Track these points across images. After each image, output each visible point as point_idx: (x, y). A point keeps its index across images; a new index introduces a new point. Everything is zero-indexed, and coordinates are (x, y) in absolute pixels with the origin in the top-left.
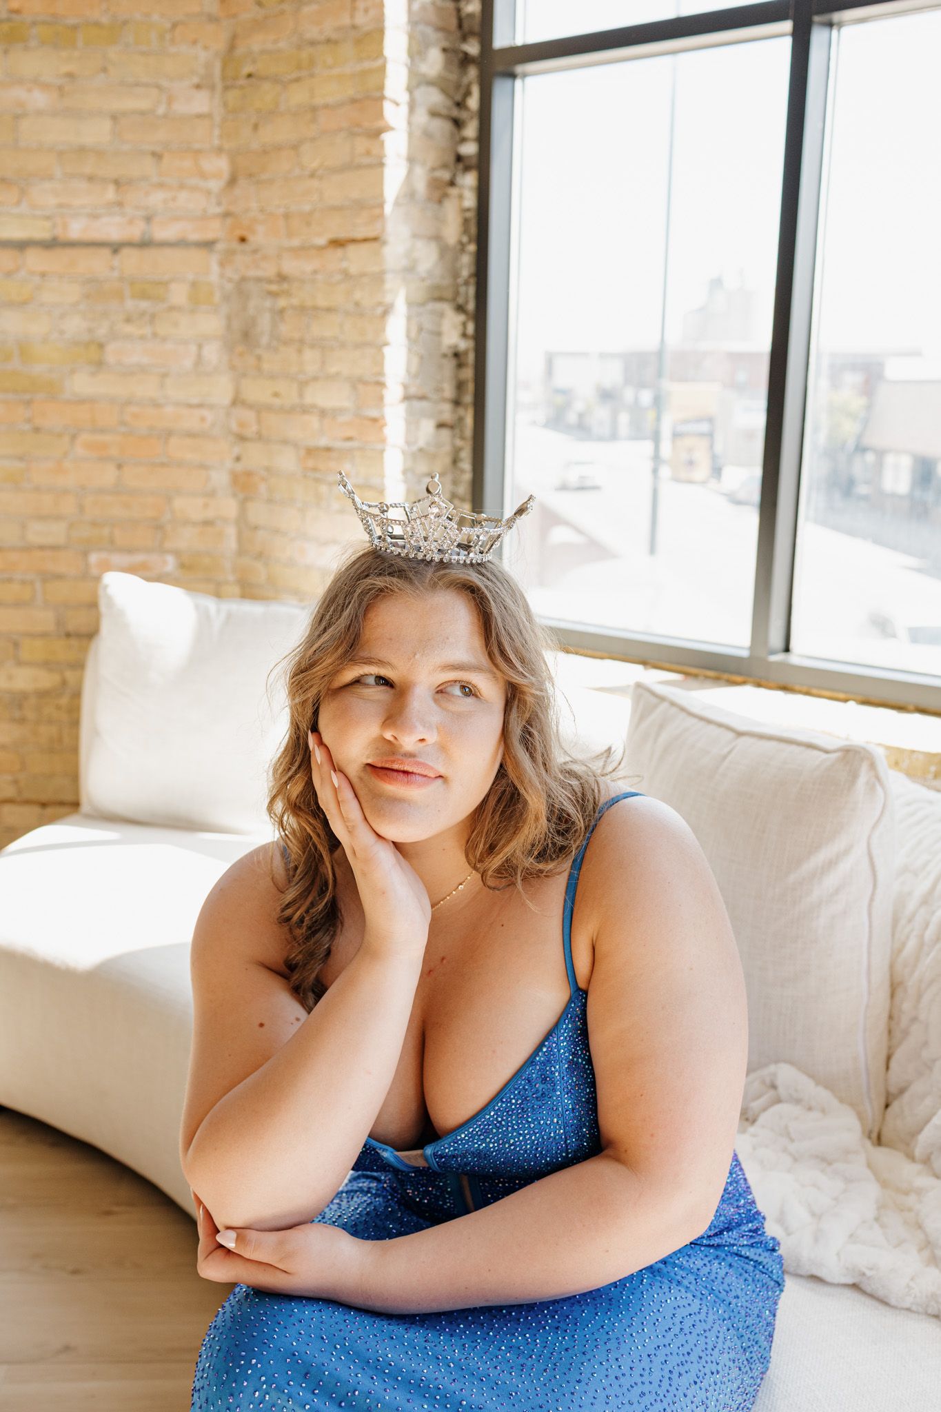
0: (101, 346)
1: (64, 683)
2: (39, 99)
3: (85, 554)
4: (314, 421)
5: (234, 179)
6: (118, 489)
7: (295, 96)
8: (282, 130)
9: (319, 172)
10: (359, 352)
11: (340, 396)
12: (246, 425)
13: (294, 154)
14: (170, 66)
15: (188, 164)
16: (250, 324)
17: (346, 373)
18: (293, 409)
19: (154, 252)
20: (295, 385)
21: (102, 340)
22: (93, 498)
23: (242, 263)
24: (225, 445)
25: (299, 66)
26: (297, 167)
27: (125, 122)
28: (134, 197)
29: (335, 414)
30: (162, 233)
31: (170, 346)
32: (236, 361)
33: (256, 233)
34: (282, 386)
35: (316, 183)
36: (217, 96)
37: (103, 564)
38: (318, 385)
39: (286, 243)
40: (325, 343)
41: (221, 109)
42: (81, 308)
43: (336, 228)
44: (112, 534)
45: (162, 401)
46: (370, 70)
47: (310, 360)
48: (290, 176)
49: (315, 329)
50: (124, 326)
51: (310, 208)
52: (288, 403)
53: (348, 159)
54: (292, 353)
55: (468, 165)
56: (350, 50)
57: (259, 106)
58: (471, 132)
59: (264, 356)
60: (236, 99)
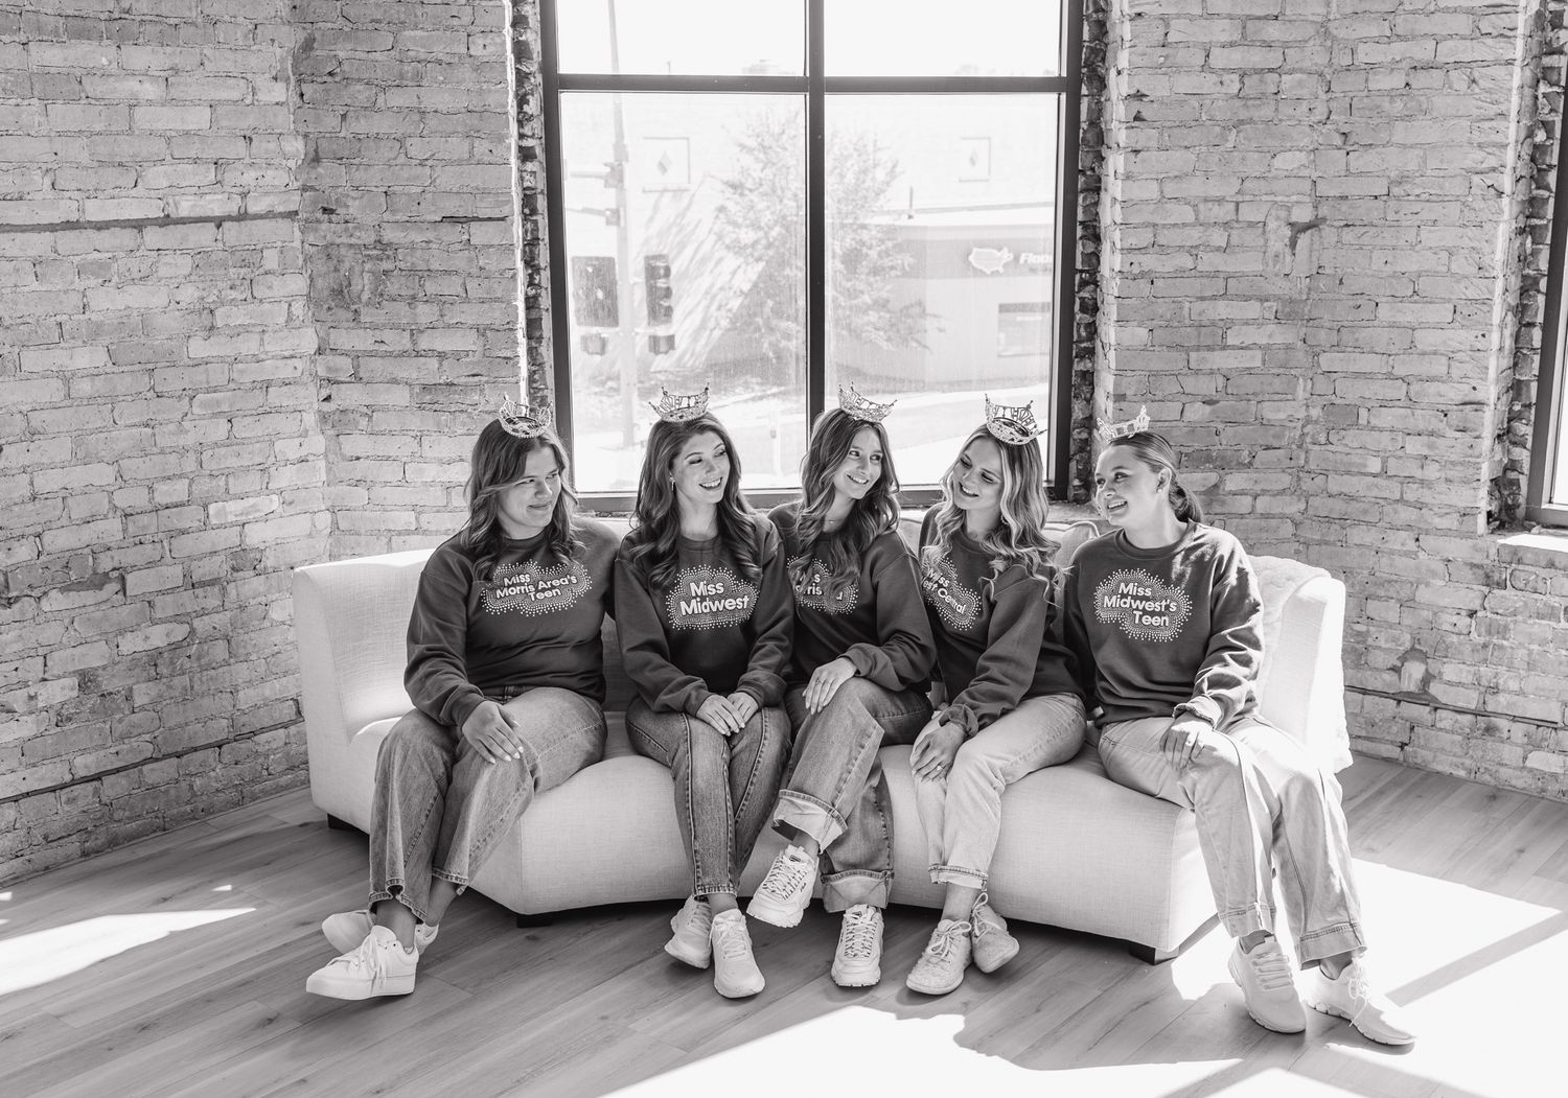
0: (212, 311)
1: (192, 631)
2: (150, 90)
3: (205, 507)
4: (434, 362)
5: (316, 159)
6: (230, 441)
7: (397, 99)
8: (381, 124)
9: (430, 163)
10: (486, 306)
11: (466, 341)
12: (337, 370)
13: (398, 145)
14: (253, 61)
15: (272, 146)
16: (345, 283)
17: (470, 322)
18: (403, 354)
19: (249, 223)
20: (407, 334)
21: (213, 307)
22: (210, 452)
23: (327, 230)
24: (313, 389)
25: (402, 76)
26: (403, 156)
27: (220, 110)
28: (231, 177)
29: (457, 356)
30: (253, 209)
31: (266, 306)
32: (323, 315)
33: (347, 206)
34: (387, 335)
35: (427, 170)
36: (291, 88)
37: (221, 513)
38: (437, 333)
39: (387, 216)
40: (443, 299)
41: (297, 99)
42: (192, 278)
43: (452, 207)
44: (227, 484)
45: (263, 356)
46: (490, 91)
47: (425, 313)
48: (393, 162)
49: (431, 287)
50: (229, 291)
51: (419, 190)
52: (398, 348)
53: (466, 156)
54: (402, 308)
55: (526, 155)
56: (466, 73)
57: (349, 101)
58: (527, 130)
59: (363, 311)
60: (315, 91)
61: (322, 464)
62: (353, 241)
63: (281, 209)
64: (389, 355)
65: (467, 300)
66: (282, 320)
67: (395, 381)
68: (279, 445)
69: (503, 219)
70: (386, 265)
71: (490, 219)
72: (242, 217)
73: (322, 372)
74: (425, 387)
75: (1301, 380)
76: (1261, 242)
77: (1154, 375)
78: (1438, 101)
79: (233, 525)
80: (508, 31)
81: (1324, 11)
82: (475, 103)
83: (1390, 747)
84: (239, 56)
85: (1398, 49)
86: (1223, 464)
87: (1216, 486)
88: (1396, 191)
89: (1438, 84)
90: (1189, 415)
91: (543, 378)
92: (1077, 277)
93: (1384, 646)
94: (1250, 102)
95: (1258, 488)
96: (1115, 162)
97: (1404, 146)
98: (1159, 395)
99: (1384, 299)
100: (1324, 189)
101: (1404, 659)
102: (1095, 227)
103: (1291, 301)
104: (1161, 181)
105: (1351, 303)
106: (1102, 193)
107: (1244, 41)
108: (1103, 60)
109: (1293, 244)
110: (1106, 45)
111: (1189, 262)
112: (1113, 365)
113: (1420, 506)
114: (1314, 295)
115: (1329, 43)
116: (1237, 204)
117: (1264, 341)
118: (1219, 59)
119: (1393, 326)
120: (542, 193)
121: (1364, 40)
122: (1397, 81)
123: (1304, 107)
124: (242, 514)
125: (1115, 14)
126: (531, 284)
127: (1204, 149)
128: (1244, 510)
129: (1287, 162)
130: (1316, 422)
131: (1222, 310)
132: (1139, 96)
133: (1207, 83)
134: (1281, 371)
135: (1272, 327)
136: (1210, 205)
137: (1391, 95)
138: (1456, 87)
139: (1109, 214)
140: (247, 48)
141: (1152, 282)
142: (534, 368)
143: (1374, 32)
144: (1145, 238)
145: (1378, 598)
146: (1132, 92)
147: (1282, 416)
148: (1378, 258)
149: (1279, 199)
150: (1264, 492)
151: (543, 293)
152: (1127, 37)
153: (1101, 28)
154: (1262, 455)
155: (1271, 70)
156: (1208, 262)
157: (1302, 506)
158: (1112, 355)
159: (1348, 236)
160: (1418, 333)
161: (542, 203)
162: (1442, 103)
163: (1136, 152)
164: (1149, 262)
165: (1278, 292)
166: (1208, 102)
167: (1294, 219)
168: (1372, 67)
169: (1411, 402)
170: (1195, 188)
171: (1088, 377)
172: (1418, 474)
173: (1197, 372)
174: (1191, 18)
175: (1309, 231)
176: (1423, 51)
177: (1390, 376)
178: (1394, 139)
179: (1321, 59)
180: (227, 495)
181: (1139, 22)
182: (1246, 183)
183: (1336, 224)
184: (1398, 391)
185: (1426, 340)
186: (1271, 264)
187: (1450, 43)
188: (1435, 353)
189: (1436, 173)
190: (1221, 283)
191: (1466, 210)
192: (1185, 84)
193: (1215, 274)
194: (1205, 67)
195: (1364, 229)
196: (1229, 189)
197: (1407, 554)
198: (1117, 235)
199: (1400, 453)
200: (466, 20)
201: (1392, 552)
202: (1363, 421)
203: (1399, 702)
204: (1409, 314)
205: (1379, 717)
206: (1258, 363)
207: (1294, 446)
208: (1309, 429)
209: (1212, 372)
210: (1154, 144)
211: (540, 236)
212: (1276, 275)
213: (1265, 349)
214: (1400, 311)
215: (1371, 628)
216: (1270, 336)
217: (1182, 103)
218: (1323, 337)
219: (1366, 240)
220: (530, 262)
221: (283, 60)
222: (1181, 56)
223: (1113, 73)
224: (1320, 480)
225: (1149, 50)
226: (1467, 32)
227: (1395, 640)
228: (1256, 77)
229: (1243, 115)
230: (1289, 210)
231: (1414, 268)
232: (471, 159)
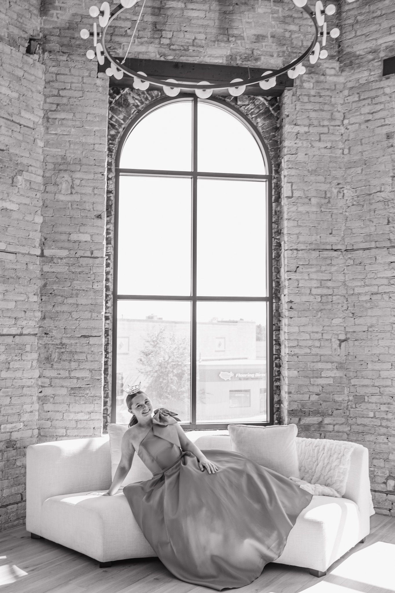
0: (9, 363)
4: (75, 381)
5: (44, 318)
6: (10, 404)
7: (70, 301)
8: (65, 308)
9: (79, 319)
10: (93, 363)
11: (85, 374)
12: (45, 383)
13: (69, 314)
14: (29, 289)
15: (32, 314)
16: (50, 356)
17: (88, 368)
18: (66, 378)
19: (23, 337)
20: (67, 372)
21: (9, 362)
22: (4, 408)
23: (46, 340)
24: (36, 389)
25: (72, 294)
26: (70, 317)
27: (18, 303)
28: (19, 322)
29: (83, 379)
30: (25, 332)
31: (25, 362)
32: (42, 366)
33: (52, 332)
34: (61, 372)
35: (78, 322)
36: (39, 297)
37: (5, 428)
38: (77, 371)
39: (64, 335)
40: (80, 360)
41: (40, 301)
42: (5, 352)
43: (84, 333)
44: (8, 418)
45: (23, 378)
46: (98, 299)
47: (74, 365)
48: (67, 319)
49: (76, 357)
50: (15, 357)
51: (75, 327)
52: (64, 376)
53: (90, 317)
54: (66, 363)
55: (107, 318)
56: (91, 293)
57: (56, 301)
58: (107, 311)
59: (54, 364)
60: (46, 299)
61: (37, 413)
62: (53, 343)
63: (32, 333)
64: (61, 378)
65: (87, 361)
66: (29, 367)
67: (62, 387)
68: (25, 407)
69: (100, 336)
70: (63, 350)
71: (96, 336)
72: (21, 335)
73: (40, 384)
74: (72, 389)
75: (346, 388)
76: (330, 345)
77: (300, 386)
78: (380, 303)
79: (8, 432)
80: (104, 282)
81: (343, 278)
82: (93, 302)
83: (385, 511)
84: (25, 288)
85: (367, 289)
86: (323, 415)
87: (321, 422)
88: (370, 329)
89: (380, 298)
90: (312, 399)
91: (108, 387)
92: (274, 356)
93: (380, 475)
94: (324, 304)
95: (335, 422)
96: (285, 321)
97: (371, 316)
98: (302, 392)
99: (369, 362)
100: (348, 329)
101: (387, 479)
102: (279, 341)
103: (341, 363)
104: (299, 327)
105: (360, 363)
106: (281, 332)
107: (321, 287)
108: (279, 292)
109: (340, 346)
110: (280, 288)
111: (309, 351)
112: (287, 383)
113: (387, 427)
114: (348, 361)
115: (346, 287)
116: (322, 333)
117: (333, 375)
118: (314, 291)
119: (373, 370)
120: (111, 329)
121: (357, 286)
122: (367, 298)
123: (340, 305)
124: (11, 429)
125: (283, 279)
126: (106, 357)
127: (311, 317)
128: (331, 430)
129: (336, 321)
130: (351, 401)
131: (320, 366)
132: (291, 302)
133: (311, 298)
134: (339, 385)
135: (335, 371)
136: (314, 334)
137: (366, 302)
138: (385, 299)
139: (283, 337)
140: (28, 286)
141: (298, 357)
142: (105, 384)
143: (359, 284)
144: (295, 343)
145: (377, 459)
146: (289, 300)
147: (341, 399)
148: (367, 349)
149: (335, 332)
150: (337, 424)
151: (109, 360)
152: (287, 285)
153: (278, 284)
154: (335, 412)
155: (330, 295)
156: (315, 351)
157: (349, 429)
158: (286, 380)
159: (357, 343)
160: (381, 372)
161: (110, 333)
162: (382, 304)
163: (291, 318)
164: (297, 351)
165: (337, 360)
166: (311, 304)
167: (339, 338)
168: (359, 294)
169: (381, 394)
170: (309, 329)
171: (279, 388)
172: (386, 417)
173: (313, 385)
174: (306, 280)
175: (345, 342)
176: (374, 289)
177: (374, 386)
178: (368, 314)
179: (344, 292)
180: (8, 422)
181: (290, 281)
182: (325, 328)
183: (353, 339)
184: (377, 390)
185: (384, 374)
186: (334, 351)
187: (382, 287)
188: (387, 378)
189: (381, 324)
190: (319, 357)
191: (392, 335)
192: (304, 298)
193: (317, 355)
194: (310, 294)
195: (362, 341)
196: (320, 329)
197: (385, 443)
198: (286, 343)
199: (379, 410)
200: (93, 278)
201: (380, 443)
202: (366, 400)
203: (387, 494)
204: (378, 366)
205: (381, 500)
206: (332, 382)
207: (345, 409)
208: (349, 403)
209: (318, 385)
210: (296, 316)
211: (109, 343)
212: (336, 355)
213: (334, 378)
214: (375, 366)
215: (376, 469)
216: (335, 374)
217: (304, 304)
218: (351, 374)
219: (362, 344)
220: (106, 351)
221: (37, 289)
222: (303, 290)
223: (283, 296)
224: (354, 420)
225: (293, 289)
226: (387, 284)
227: (383, 473)
228: (325, 297)
229: (322, 307)
230: (338, 335)
231: (378, 352)
232: (91, 319)
